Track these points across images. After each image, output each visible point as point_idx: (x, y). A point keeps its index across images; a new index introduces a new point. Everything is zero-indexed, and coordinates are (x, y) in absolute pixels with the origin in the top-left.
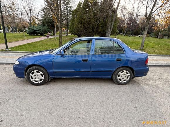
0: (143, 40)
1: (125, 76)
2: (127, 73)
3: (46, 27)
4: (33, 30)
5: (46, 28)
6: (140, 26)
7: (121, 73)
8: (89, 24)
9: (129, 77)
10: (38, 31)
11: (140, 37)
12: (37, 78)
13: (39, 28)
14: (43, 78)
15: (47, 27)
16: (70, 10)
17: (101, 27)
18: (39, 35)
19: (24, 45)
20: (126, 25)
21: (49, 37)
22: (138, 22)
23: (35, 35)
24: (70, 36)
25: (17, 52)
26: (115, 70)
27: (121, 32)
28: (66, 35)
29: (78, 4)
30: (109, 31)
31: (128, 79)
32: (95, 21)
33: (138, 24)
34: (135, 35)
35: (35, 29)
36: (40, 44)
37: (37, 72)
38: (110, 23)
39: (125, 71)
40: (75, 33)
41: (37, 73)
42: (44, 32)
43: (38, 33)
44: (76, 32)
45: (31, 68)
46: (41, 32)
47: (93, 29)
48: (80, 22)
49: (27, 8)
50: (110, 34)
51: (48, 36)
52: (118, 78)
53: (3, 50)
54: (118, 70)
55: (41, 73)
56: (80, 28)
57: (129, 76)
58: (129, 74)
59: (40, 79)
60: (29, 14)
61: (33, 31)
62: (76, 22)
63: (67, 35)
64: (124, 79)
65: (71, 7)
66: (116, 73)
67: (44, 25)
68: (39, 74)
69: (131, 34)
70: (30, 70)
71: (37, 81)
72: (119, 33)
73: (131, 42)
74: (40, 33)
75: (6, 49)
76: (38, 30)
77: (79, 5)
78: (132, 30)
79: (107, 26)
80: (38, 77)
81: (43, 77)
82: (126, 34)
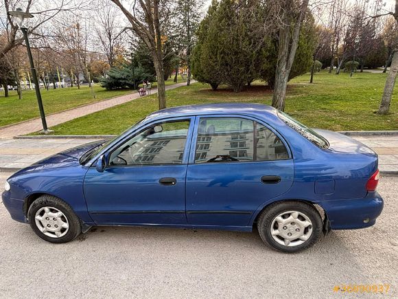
0: (386, 87)
1: (296, 227)
2: (303, 219)
3: (139, 69)
4: (114, 78)
5: (141, 73)
6: (386, 43)
7: (284, 217)
8: (236, 53)
9: (311, 231)
10: (124, 79)
11: (384, 72)
12: (52, 225)
13: (126, 74)
14: (66, 225)
15: (143, 70)
16: (193, 24)
17: (267, 58)
18: (126, 89)
19: (86, 117)
20: (341, 43)
21: (147, 93)
22: (380, 31)
23: (119, 90)
24: (194, 84)
25: (62, 138)
26: (261, 208)
27: (327, 62)
28: (186, 83)
29: (210, 7)
30: (284, 69)
31: (306, 237)
32: (250, 45)
33: (380, 38)
34: (369, 68)
35: (118, 75)
36: (120, 112)
37: (52, 210)
38: (286, 49)
39: (296, 213)
40: (203, 78)
41: (50, 213)
42: (136, 81)
43: (125, 84)
44: (206, 76)
45: (36, 201)
46: (130, 82)
47: (246, 65)
48: (214, 51)
49: (102, 29)
50: (286, 78)
51: (142, 91)
52: (274, 232)
53: (37, 133)
54: (273, 210)
55: (60, 213)
56: (214, 64)
57: (309, 227)
58: (308, 223)
59: (59, 228)
60: (107, 43)
61: (113, 81)
62: (205, 52)
63: (188, 85)
64: (294, 237)
65: (195, 16)
66: (266, 217)
67: (137, 65)
68: (56, 215)
69: (359, 67)
70: (35, 205)
71: (53, 233)
72: (323, 68)
73: (355, 93)
74: (128, 84)
75: (43, 131)
76: (123, 77)
77: (212, 10)
78: (361, 57)
79: (280, 57)
80: (56, 222)
81: (65, 221)
82: (342, 68)
